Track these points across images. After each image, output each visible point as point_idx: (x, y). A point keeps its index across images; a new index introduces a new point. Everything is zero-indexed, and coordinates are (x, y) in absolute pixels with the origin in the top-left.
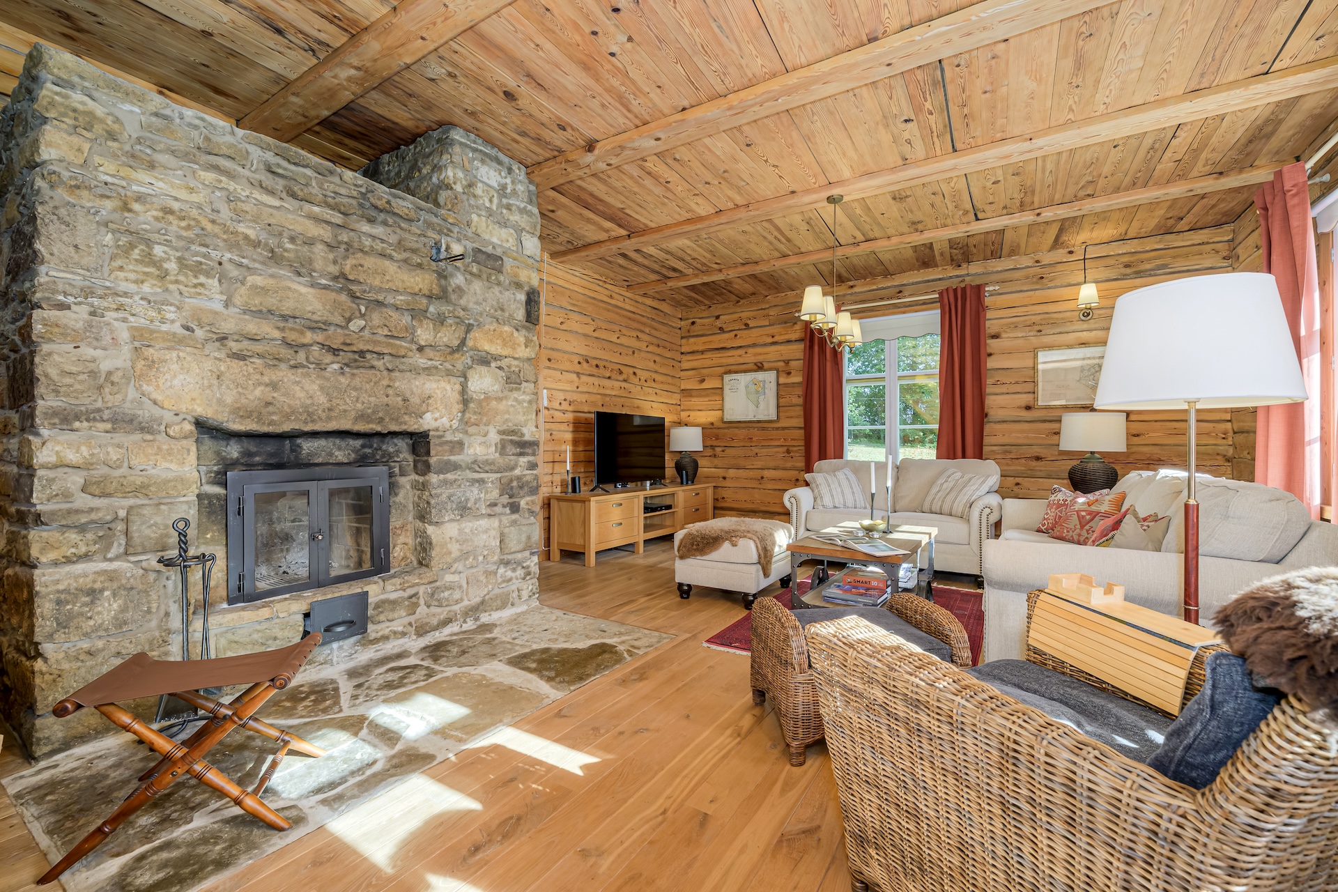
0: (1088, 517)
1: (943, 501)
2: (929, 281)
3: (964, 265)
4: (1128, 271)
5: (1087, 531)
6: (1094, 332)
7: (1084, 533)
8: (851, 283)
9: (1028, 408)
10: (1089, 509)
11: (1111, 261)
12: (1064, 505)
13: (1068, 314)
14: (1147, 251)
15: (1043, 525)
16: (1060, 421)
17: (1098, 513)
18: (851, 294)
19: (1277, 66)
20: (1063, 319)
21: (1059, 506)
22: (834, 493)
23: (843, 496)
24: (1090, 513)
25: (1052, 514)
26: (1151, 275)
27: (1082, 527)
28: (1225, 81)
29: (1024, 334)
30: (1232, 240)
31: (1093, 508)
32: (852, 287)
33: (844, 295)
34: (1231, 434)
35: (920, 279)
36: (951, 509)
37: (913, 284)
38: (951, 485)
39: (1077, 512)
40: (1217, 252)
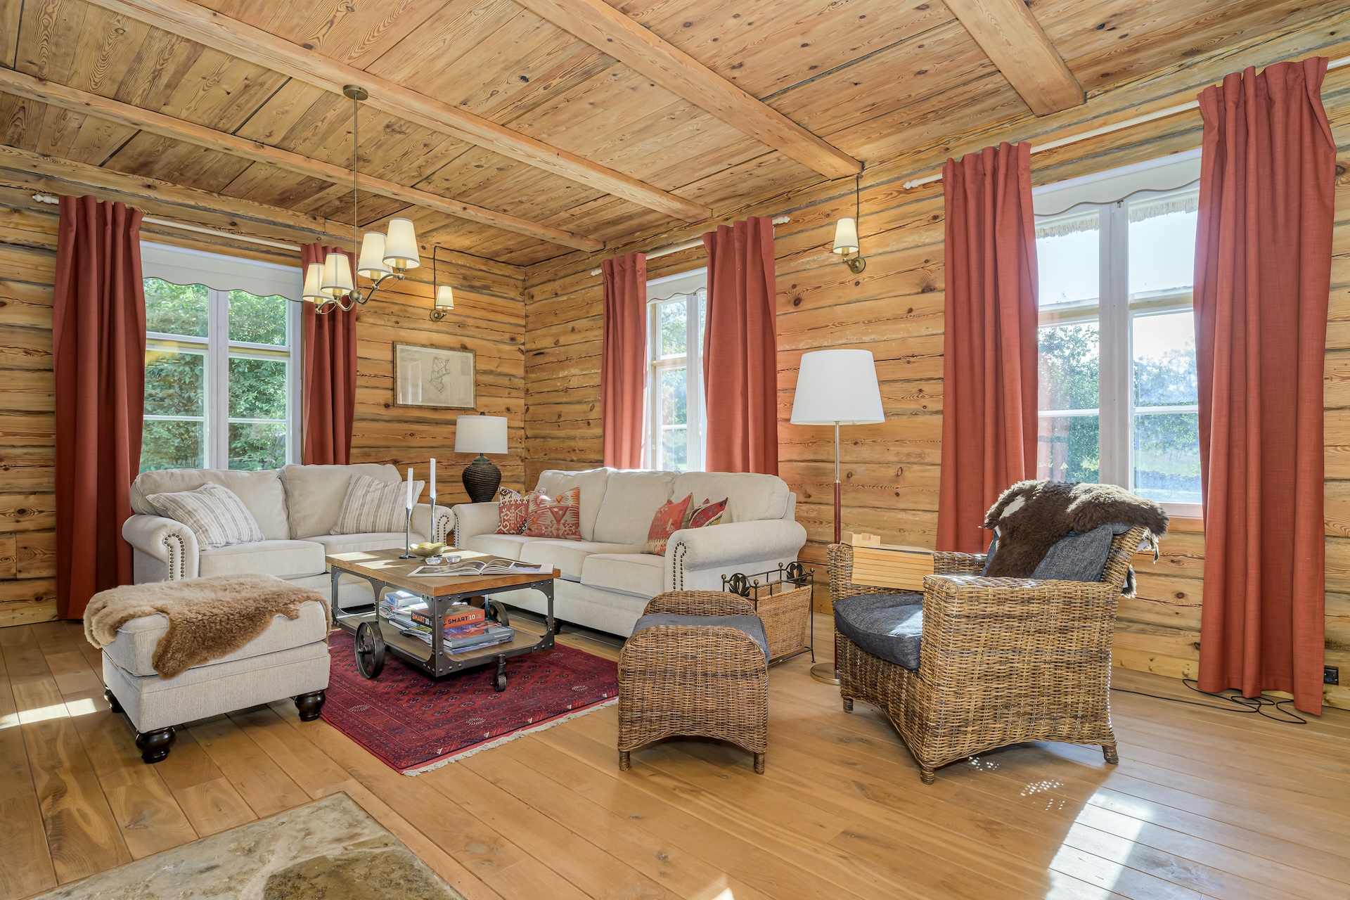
0: (561, 512)
1: (375, 516)
2: (274, 223)
3: (321, 221)
4: (465, 283)
5: (564, 525)
6: (441, 335)
7: (562, 527)
8: (150, 181)
9: (387, 406)
10: (559, 505)
11: (454, 270)
12: (522, 504)
13: (421, 311)
14: (476, 270)
15: (505, 527)
16: (454, 423)
17: (568, 508)
18: (149, 199)
19: (676, 192)
20: (417, 314)
21: (517, 506)
22: (223, 522)
23: (236, 525)
24: (561, 508)
25: (511, 515)
26: (478, 293)
27: (558, 522)
28: (656, 185)
29: (382, 323)
30: (524, 280)
31: (562, 504)
32: (149, 187)
33: (133, 195)
34: (524, 439)
35: (263, 217)
36: (390, 523)
37: (251, 219)
38: (377, 495)
39: (549, 508)
40: (517, 287)
